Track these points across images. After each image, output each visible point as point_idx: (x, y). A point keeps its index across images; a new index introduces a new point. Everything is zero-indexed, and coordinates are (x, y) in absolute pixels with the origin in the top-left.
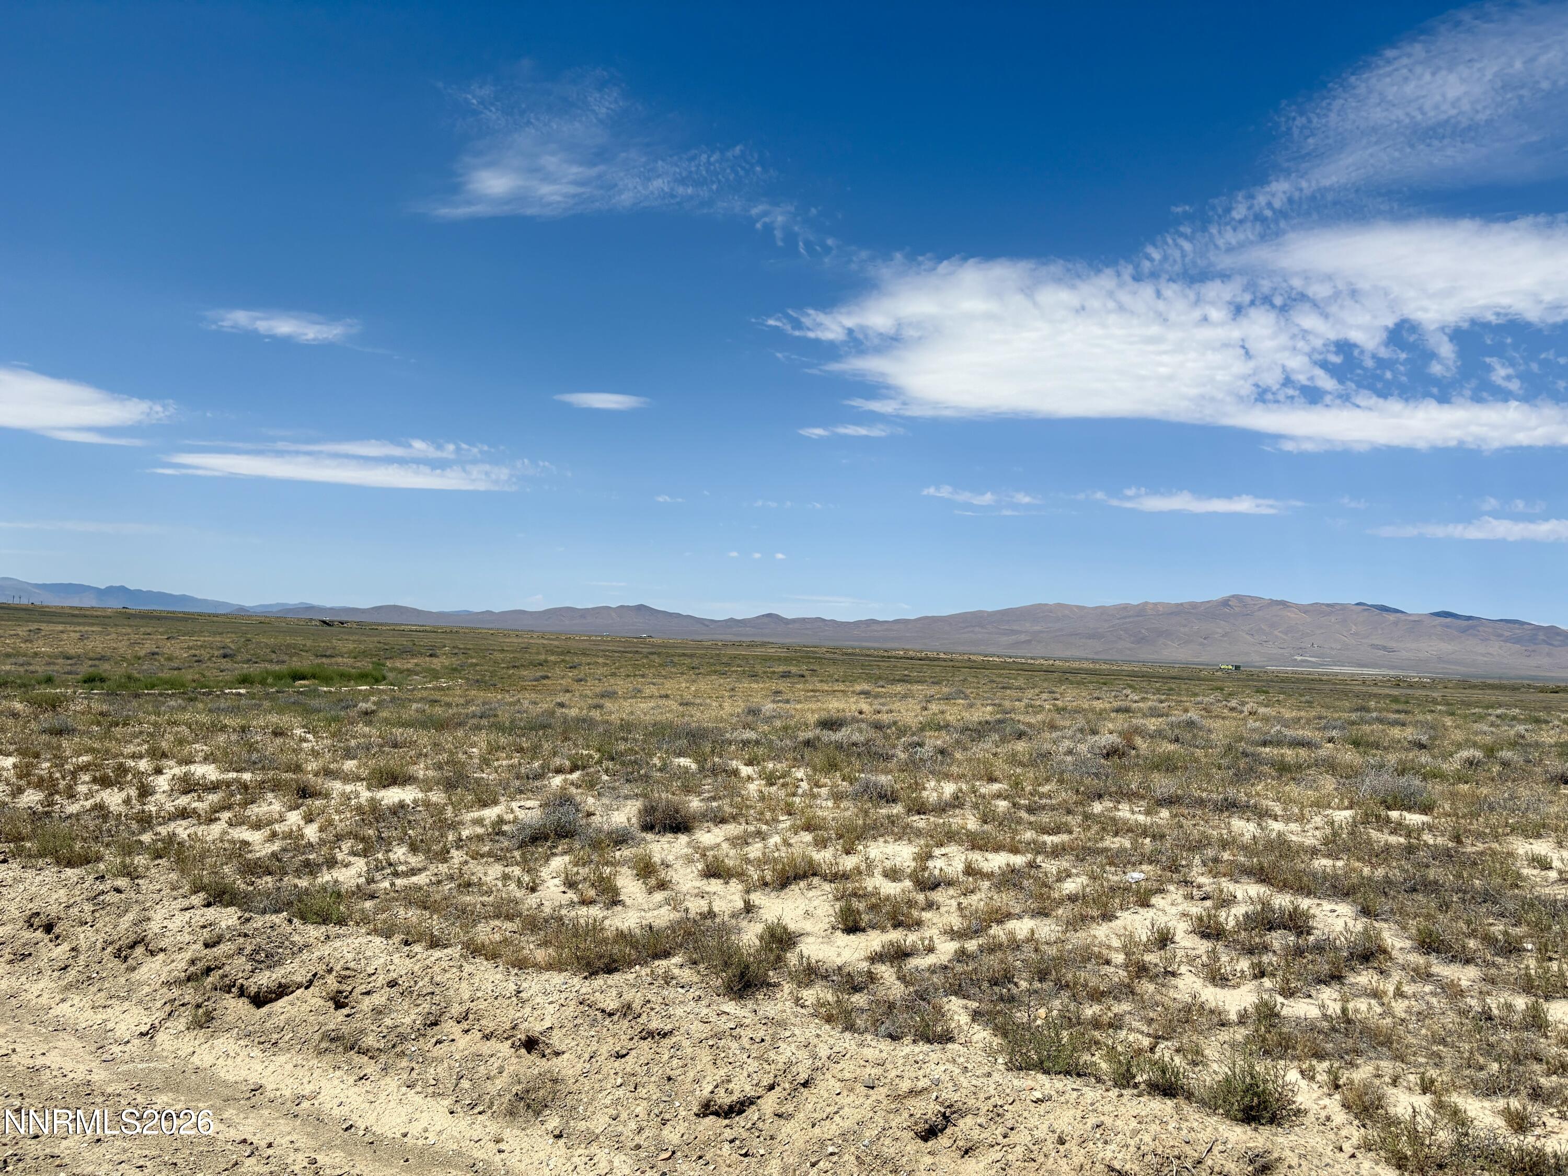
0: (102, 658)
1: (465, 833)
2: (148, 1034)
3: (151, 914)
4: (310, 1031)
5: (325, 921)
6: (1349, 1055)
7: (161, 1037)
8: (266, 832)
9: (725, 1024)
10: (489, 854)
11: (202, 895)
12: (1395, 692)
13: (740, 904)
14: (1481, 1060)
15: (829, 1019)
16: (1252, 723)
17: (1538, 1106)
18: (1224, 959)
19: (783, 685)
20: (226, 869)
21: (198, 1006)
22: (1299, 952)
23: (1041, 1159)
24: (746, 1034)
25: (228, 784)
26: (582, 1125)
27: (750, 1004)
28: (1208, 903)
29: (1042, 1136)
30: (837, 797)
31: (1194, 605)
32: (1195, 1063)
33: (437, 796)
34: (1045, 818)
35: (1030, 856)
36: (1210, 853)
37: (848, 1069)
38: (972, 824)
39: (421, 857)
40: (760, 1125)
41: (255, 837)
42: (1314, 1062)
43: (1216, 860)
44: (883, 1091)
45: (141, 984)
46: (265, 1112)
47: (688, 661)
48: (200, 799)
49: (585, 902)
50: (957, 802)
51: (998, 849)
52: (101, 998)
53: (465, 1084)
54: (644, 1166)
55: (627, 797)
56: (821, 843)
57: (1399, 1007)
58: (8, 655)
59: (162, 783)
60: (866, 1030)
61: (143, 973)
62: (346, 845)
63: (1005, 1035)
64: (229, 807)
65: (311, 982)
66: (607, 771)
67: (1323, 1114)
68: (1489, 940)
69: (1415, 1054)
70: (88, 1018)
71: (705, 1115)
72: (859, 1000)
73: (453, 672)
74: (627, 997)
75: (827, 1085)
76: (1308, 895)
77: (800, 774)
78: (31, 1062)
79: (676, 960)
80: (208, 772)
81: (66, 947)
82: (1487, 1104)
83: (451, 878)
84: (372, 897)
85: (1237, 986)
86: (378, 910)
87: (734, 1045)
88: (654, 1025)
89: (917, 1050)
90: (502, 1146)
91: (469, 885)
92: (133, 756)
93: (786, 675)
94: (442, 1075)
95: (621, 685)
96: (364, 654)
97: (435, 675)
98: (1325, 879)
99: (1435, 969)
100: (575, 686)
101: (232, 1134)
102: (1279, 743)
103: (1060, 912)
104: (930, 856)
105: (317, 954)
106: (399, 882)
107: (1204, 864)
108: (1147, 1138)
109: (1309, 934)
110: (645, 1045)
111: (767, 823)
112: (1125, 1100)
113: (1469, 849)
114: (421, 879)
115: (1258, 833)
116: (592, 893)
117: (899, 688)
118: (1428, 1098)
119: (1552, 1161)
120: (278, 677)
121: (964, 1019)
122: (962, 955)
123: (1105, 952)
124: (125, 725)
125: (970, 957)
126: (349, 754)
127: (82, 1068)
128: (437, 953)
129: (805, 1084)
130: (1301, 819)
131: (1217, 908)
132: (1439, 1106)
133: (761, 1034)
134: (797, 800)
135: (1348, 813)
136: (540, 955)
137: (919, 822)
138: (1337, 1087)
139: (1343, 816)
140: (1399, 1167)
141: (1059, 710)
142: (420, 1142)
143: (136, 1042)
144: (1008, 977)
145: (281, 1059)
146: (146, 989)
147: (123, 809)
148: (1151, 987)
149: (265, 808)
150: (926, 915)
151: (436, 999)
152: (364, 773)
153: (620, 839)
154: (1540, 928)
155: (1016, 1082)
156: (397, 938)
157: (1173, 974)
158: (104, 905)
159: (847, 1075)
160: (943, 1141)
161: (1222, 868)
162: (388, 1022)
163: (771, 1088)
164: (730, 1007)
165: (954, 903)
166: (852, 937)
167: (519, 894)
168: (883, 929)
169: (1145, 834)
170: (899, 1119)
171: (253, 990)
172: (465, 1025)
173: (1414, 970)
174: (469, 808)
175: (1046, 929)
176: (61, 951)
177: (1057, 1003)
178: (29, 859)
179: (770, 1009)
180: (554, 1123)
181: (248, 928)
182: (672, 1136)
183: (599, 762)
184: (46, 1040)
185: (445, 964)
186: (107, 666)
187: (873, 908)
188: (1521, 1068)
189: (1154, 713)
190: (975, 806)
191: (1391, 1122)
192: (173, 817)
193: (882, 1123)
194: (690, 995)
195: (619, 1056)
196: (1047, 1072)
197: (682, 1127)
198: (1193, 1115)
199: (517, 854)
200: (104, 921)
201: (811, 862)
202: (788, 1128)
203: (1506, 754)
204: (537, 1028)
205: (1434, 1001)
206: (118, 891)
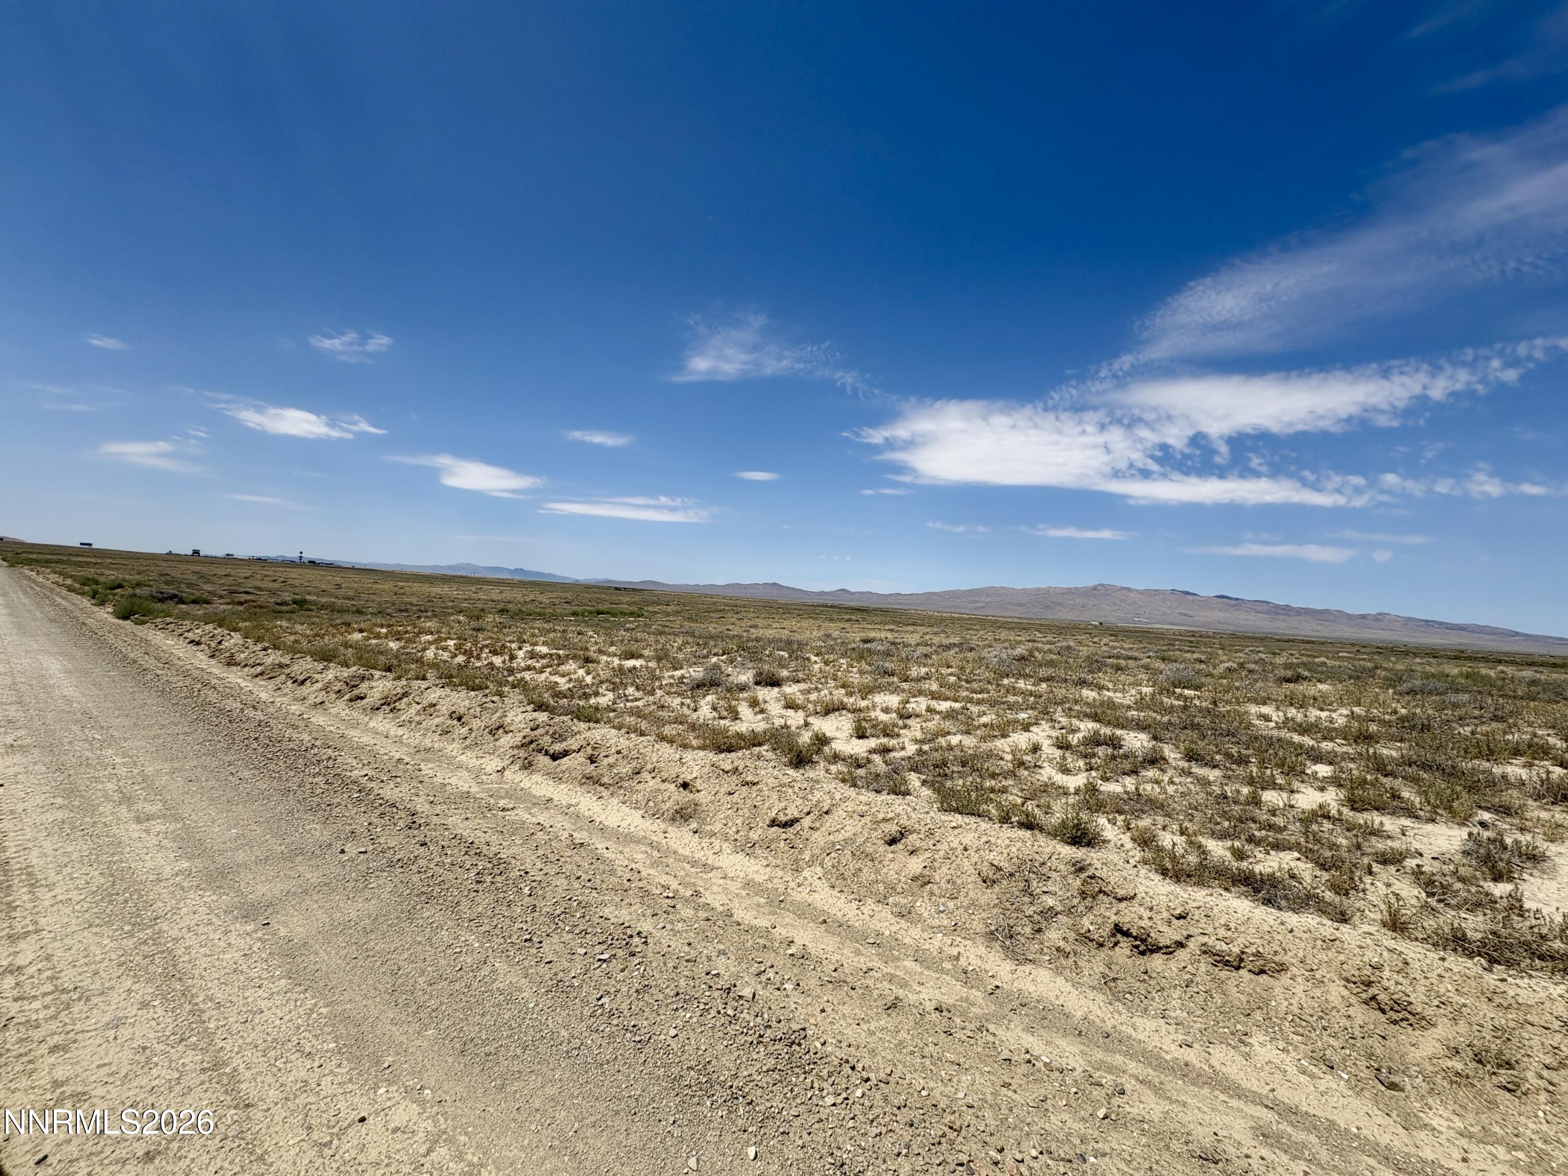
0: (509, 602)
1: (664, 683)
2: (501, 771)
3: (507, 714)
4: (577, 774)
5: (589, 721)
6: (1138, 813)
7: (506, 773)
8: (567, 678)
9: (786, 780)
10: (675, 693)
11: (532, 706)
12: (1192, 639)
13: (802, 722)
14: (1219, 820)
15: (844, 781)
16: (1104, 648)
17: (1252, 846)
18: (1070, 760)
19: (847, 625)
20: (546, 695)
21: (526, 759)
22: (1114, 758)
23: (954, 858)
24: (797, 785)
25: (551, 655)
26: (708, 828)
27: (802, 771)
28: (1064, 731)
29: (955, 846)
30: (861, 672)
31: (1077, 589)
32: (1047, 813)
33: (652, 664)
34: (975, 685)
35: (963, 704)
36: (1067, 705)
37: (850, 806)
38: (935, 687)
39: (641, 693)
40: (801, 832)
41: (561, 681)
42: (1117, 815)
43: (1070, 709)
44: (869, 818)
45: (500, 747)
46: (552, 811)
47: (796, 612)
48: (538, 661)
49: (721, 718)
50: (927, 677)
51: (946, 699)
52: (480, 754)
53: (651, 804)
54: (739, 849)
55: (749, 669)
56: (850, 694)
57: (1171, 789)
58: (466, 599)
59: (521, 654)
60: (863, 787)
61: (502, 742)
62: (604, 686)
63: (939, 794)
64: (551, 666)
65: (579, 750)
66: (740, 656)
67: (1119, 843)
68: (1228, 755)
69: (1178, 814)
70: (474, 762)
71: (773, 826)
72: (861, 772)
73: (677, 613)
74: (736, 764)
75: (839, 814)
76: (1122, 728)
77: (842, 661)
78: (442, 781)
79: (765, 747)
80: (544, 650)
81: (467, 728)
82: (1220, 843)
83: (655, 703)
84: (614, 711)
85: (1077, 774)
86: (616, 717)
87: (790, 791)
88: (749, 779)
89: (889, 797)
90: (666, 835)
91: (663, 707)
92: (510, 642)
93: (849, 620)
94: (640, 798)
95: (761, 622)
96: (634, 603)
97: (668, 614)
98: (1132, 721)
99: (1193, 770)
100: (738, 622)
101: (534, 820)
102: (1118, 658)
103: (978, 732)
104: (908, 702)
105: (584, 736)
106: (629, 704)
107: (1063, 711)
108: (1014, 850)
109: (1120, 748)
110: (744, 788)
111: (821, 683)
112: (1003, 829)
113: (1222, 709)
114: (640, 704)
115: (1097, 697)
116: (725, 713)
117: (910, 628)
118: (1184, 838)
119: (1259, 877)
120: (590, 612)
121: (918, 784)
122: (920, 752)
123: (1000, 753)
124: (510, 628)
125: (925, 753)
126: (612, 644)
127: (467, 785)
128: (642, 739)
129: (827, 813)
130: (1123, 691)
131: (1067, 733)
132: (1190, 843)
133: (805, 785)
134: (840, 673)
135: (1151, 689)
136: (694, 743)
137: (905, 685)
138: (1129, 829)
139: (1147, 690)
140: (1163, 874)
141: (995, 640)
142: (626, 830)
143: (495, 774)
144: (944, 764)
145: (563, 786)
146: (502, 750)
147: (501, 665)
148: (1026, 773)
149: (568, 667)
150: (902, 732)
151: (640, 761)
152: (619, 653)
153: (743, 688)
154: (1260, 751)
155: (943, 817)
156: (623, 731)
157: (1040, 767)
158: (486, 709)
159: (850, 809)
160: (900, 846)
161: (1073, 713)
162: (615, 771)
163: (808, 813)
164: (791, 772)
165: (919, 726)
166: (861, 741)
167: (687, 712)
168: (878, 737)
169: (1031, 695)
170: (876, 834)
171: (552, 752)
172: (653, 774)
173: (1182, 770)
174: (668, 671)
175: (969, 741)
176: (464, 731)
177: (970, 779)
178: (454, 686)
179: (811, 774)
180: (694, 825)
181: (551, 722)
182: (754, 836)
183: (737, 651)
184: (452, 772)
185: (645, 744)
186: (511, 606)
187: (874, 727)
188: (1243, 825)
189: (1049, 643)
190: (937, 679)
191: (1160, 849)
192: (524, 670)
193: (867, 835)
194: (770, 765)
195: (730, 794)
196: (961, 813)
197: (760, 831)
198: (1042, 839)
199: (689, 693)
200: (486, 715)
201: (842, 703)
202: (816, 835)
203: (1252, 666)
204: (688, 777)
205: (1192, 786)
206: (493, 702)
